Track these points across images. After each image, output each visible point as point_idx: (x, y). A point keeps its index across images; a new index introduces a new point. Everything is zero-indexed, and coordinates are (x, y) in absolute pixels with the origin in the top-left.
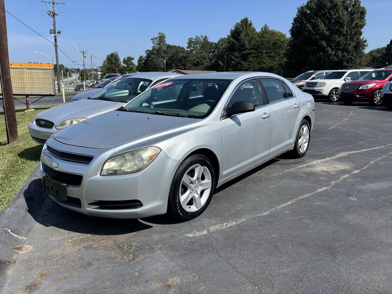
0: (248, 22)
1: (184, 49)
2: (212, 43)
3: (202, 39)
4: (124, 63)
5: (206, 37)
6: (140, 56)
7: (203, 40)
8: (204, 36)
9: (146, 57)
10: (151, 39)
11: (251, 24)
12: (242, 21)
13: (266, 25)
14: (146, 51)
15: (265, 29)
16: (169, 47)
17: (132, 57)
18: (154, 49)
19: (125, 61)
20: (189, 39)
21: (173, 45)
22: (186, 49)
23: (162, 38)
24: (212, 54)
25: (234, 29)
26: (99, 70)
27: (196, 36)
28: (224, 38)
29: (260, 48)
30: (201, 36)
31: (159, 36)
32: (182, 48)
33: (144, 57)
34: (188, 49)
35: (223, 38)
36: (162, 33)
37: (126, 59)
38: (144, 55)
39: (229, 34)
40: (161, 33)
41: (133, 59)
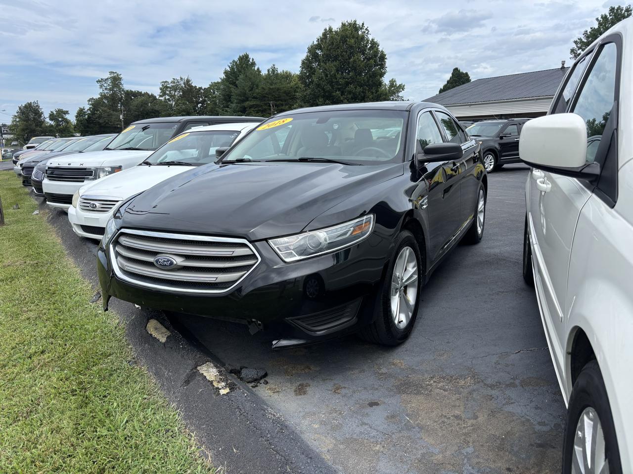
0: (249, 61)
1: (156, 97)
2: (201, 88)
3: (182, 83)
4: (51, 119)
5: (188, 81)
6: (80, 108)
7: (184, 84)
8: (186, 79)
9: (89, 109)
10: (97, 81)
11: (253, 64)
12: (241, 59)
13: (274, 65)
14: (89, 101)
15: (273, 71)
16: (129, 94)
17: (64, 110)
18: (103, 96)
19: (52, 117)
20: (163, 82)
21: (135, 91)
22: (157, 97)
23: (116, 80)
24: (201, 105)
25: (229, 69)
26: (5, 132)
27: (174, 79)
28: (216, 82)
29: (266, 99)
30: (181, 79)
31: (110, 76)
32: (152, 96)
33: (86, 110)
34: (162, 98)
35: (214, 83)
36: (116, 73)
37: (55, 113)
38: (87, 107)
39: (223, 76)
40: (113, 73)
41: (67, 112)
